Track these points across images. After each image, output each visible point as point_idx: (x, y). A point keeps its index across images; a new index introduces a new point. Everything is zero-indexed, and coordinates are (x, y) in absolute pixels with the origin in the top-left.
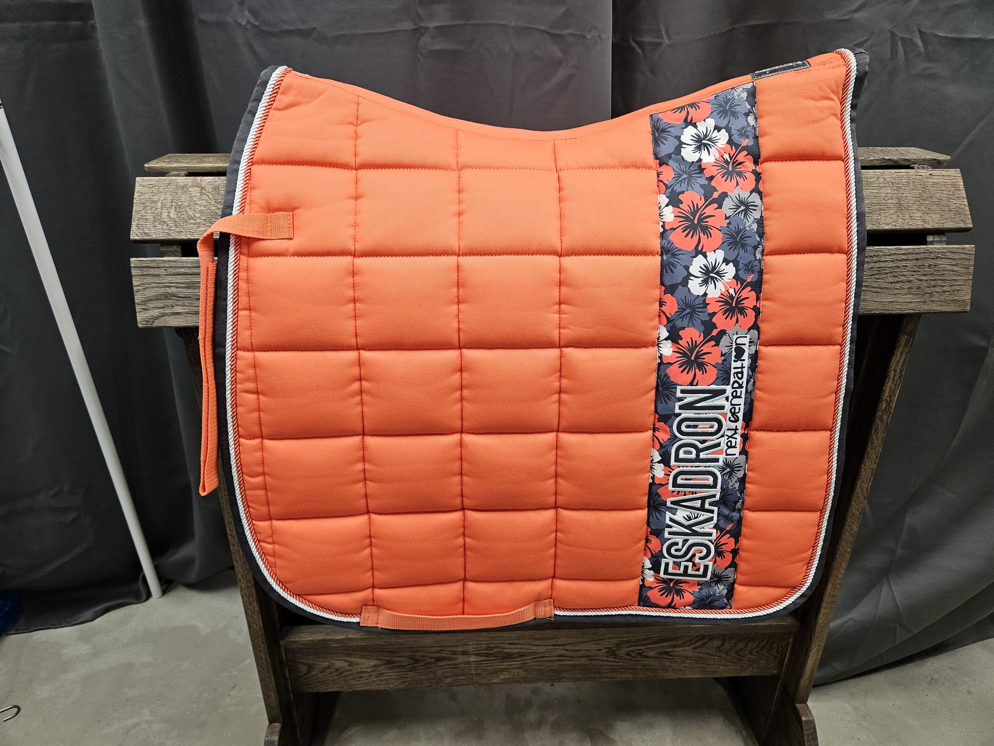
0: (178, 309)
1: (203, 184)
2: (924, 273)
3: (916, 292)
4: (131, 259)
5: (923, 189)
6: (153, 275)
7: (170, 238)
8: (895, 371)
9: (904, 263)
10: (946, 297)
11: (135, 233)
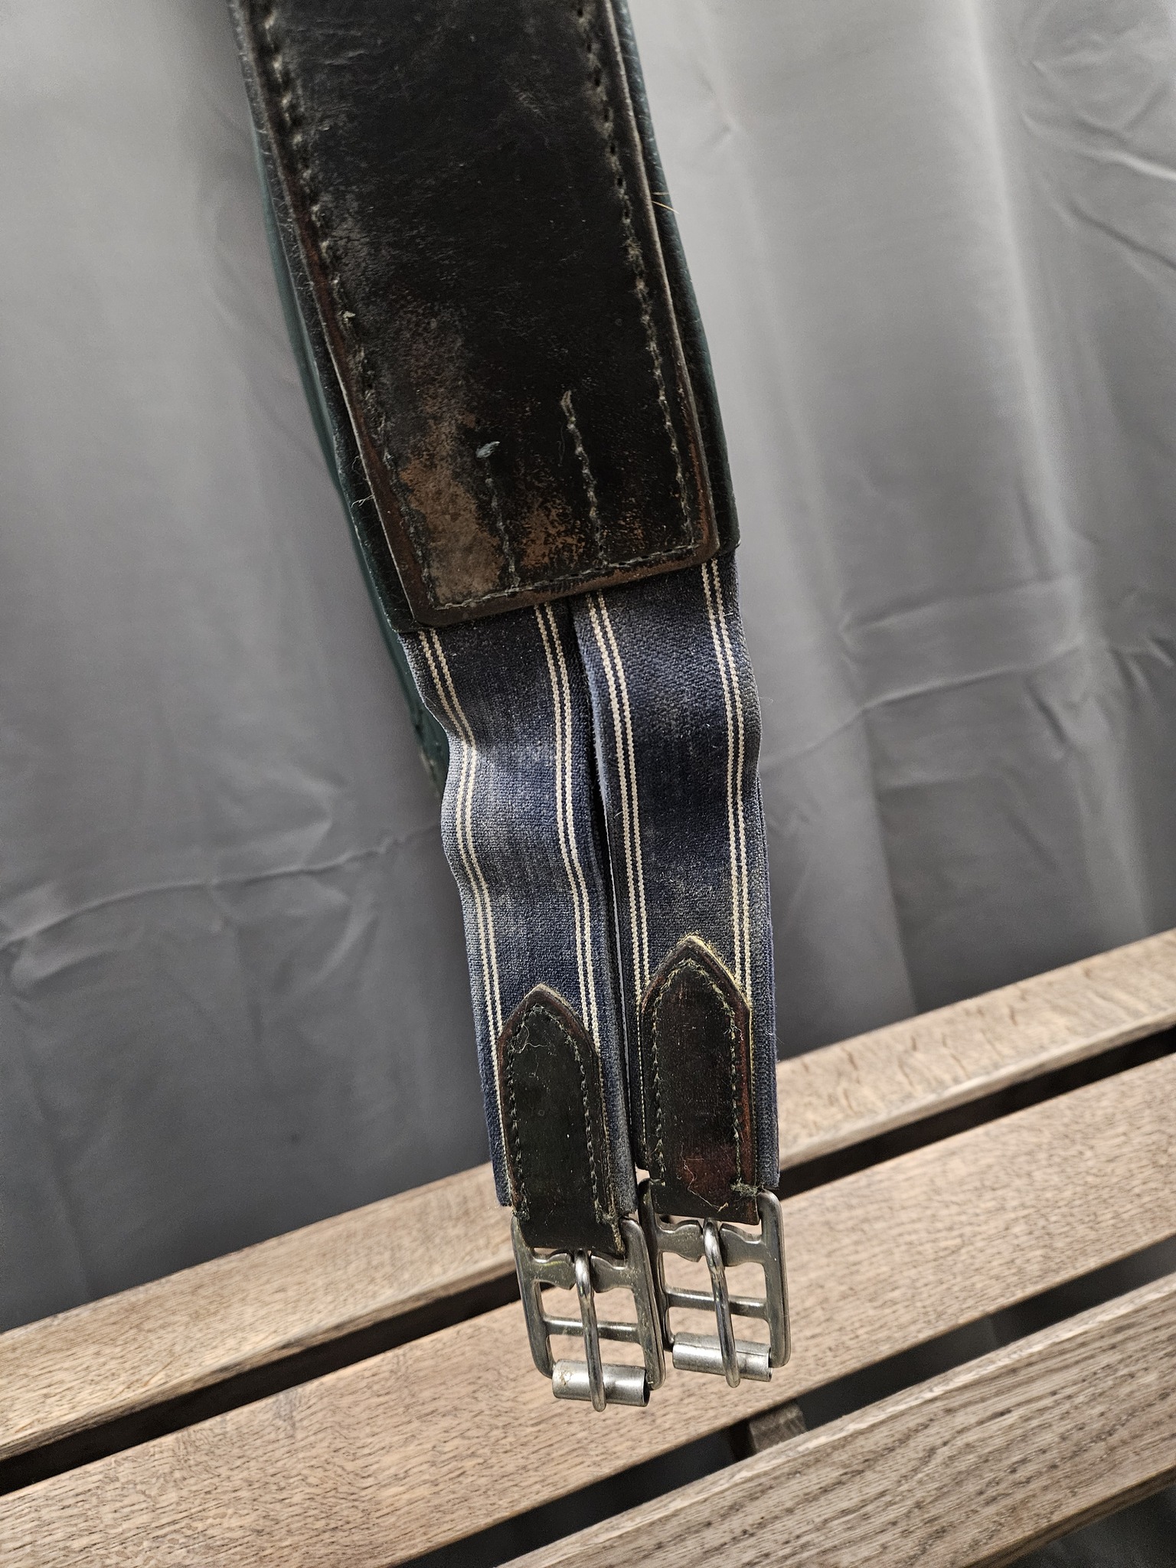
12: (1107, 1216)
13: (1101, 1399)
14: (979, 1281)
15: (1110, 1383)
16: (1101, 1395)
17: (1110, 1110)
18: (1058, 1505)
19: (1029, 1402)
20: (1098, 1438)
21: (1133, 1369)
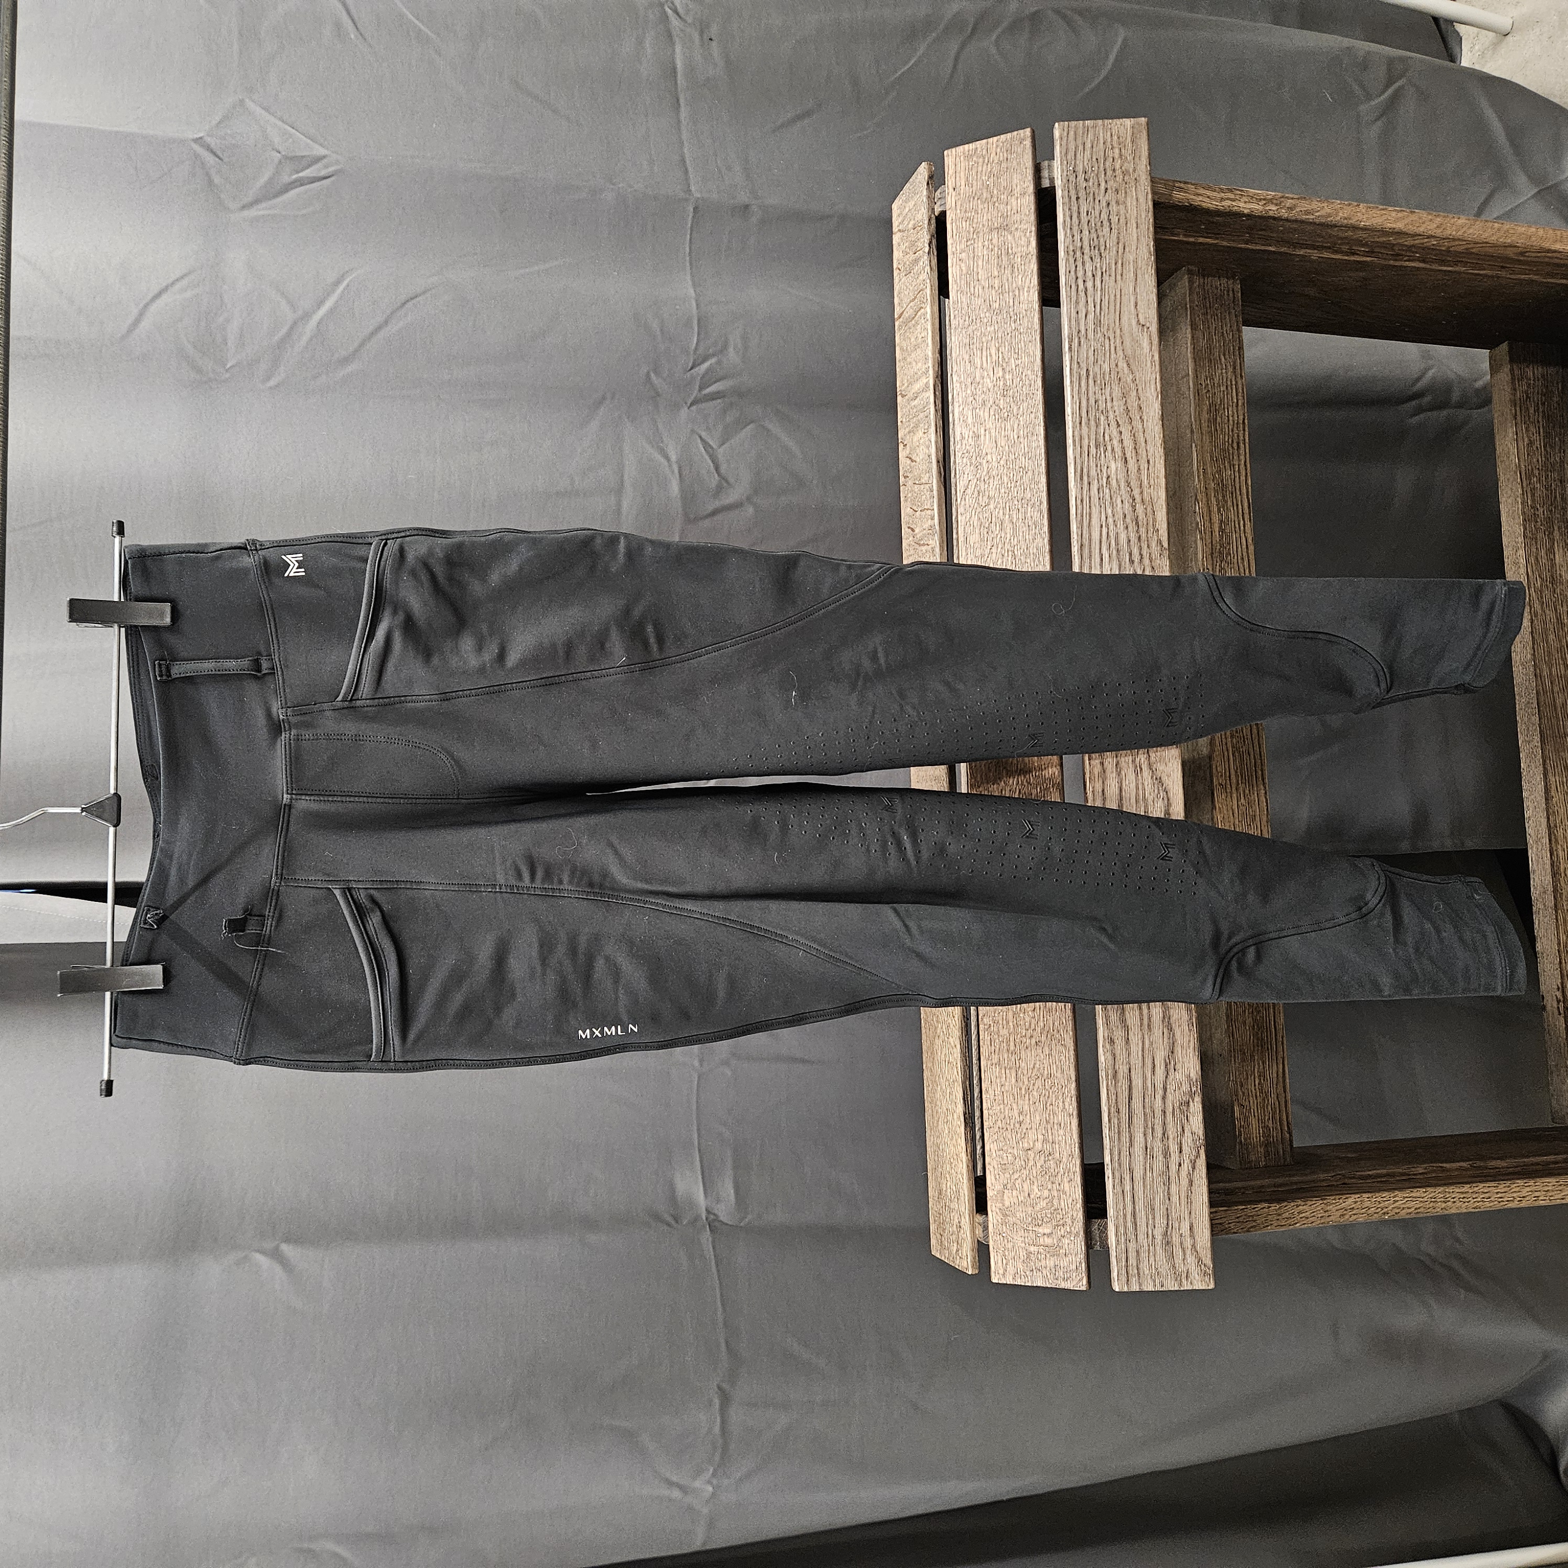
0: (1185, 1226)
1: (999, 1187)
2: (1096, 186)
3: (1123, 195)
4: (1117, 1290)
5: (976, 198)
6: (1138, 1260)
7: (1082, 1233)
8: (1222, 199)
9: (1083, 215)
10: (1127, 153)
11: (1077, 1284)
12: (1023, 461)
13: (1114, 499)
14: (1033, 550)
15: (1108, 491)
16: (1111, 499)
17: (971, 433)
18: (1160, 542)
19: (1101, 542)
20: (1134, 507)
21: (1105, 475)
